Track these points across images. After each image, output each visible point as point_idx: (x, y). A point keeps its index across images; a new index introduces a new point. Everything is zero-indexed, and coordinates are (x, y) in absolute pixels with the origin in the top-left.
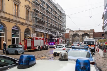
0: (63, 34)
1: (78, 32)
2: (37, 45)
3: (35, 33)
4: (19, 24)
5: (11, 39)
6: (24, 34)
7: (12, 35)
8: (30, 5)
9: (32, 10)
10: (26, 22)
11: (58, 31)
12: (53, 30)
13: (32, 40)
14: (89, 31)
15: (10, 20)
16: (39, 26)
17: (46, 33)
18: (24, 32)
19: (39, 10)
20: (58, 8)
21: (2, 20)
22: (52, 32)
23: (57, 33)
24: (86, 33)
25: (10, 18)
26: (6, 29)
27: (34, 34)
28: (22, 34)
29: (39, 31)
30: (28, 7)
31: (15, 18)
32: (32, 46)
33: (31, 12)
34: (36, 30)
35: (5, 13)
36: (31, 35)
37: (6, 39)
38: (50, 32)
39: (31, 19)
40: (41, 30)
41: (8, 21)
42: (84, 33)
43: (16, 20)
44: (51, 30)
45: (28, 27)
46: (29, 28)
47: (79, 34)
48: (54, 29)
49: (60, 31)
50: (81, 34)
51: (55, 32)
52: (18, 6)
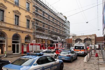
0: (65, 40)
1: (81, 37)
2: (33, 50)
4: (20, 32)
5: (11, 45)
6: (24, 40)
7: (13, 41)
8: (31, 16)
9: (32, 19)
10: (27, 30)
11: (59, 37)
12: (53, 36)
13: (27, 46)
14: (90, 36)
15: (10, 29)
16: (39, 33)
17: (47, 39)
18: (24, 38)
19: (38, 20)
20: (59, 17)
21: (3, 29)
22: (52, 38)
23: (58, 39)
24: (87, 38)
25: (11, 27)
26: (7, 37)
27: (34, 40)
28: (22, 40)
29: (39, 37)
30: (28, 17)
31: (15, 27)
32: (27, 51)
33: (32, 21)
34: (36, 37)
35: (6, 23)
36: (31, 41)
37: (7, 45)
38: (50, 38)
39: (32, 27)
40: (41, 36)
41: (9, 30)
42: (86, 38)
43: (16, 29)
44: (52, 36)
45: (28, 34)
46: (30, 35)
47: (81, 39)
48: (55, 35)
49: (61, 37)
50: (83, 39)
51: (56, 38)
52: (18, 17)
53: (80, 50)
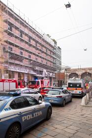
0: (54, 74)
1: (76, 70)
3: (7, 73)
9: (3, 42)
11: (45, 70)
12: (37, 68)
16: (13, 63)
17: (27, 72)
22: (35, 71)
23: (44, 73)
24: (86, 71)
27: (5, 75)
33: (2, 44)
34: (8, 69)
38: (32, 71)
39: (2, 54)
40: (17, 69)
44: (34, 69)
47: (77, 73)
48: (39, 67)
49: (48, 70)
51: (41, 71)
53: (76, 89)
